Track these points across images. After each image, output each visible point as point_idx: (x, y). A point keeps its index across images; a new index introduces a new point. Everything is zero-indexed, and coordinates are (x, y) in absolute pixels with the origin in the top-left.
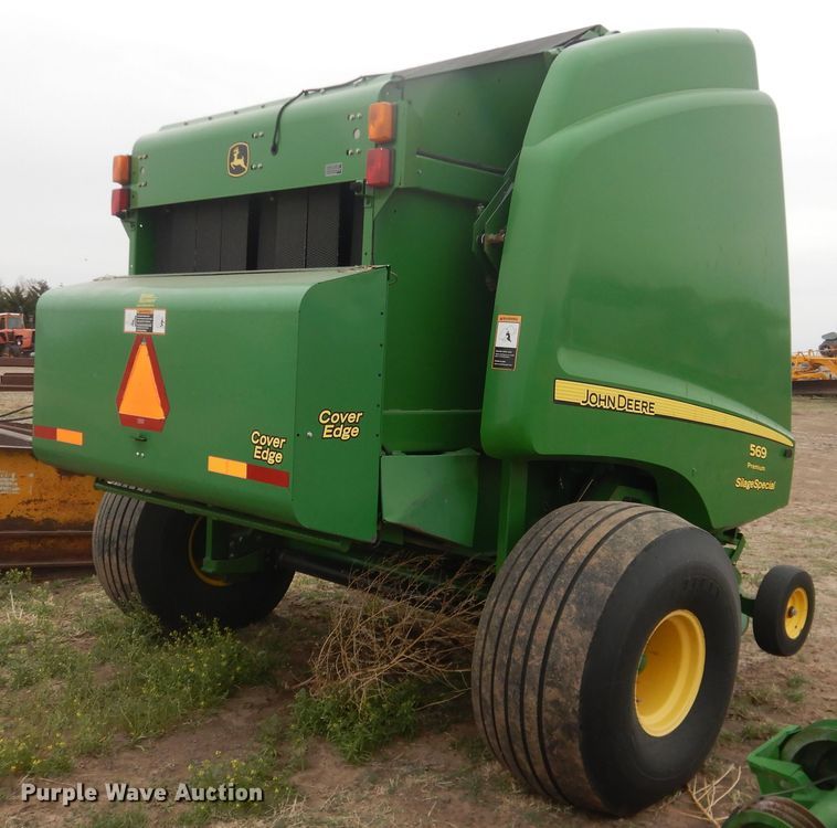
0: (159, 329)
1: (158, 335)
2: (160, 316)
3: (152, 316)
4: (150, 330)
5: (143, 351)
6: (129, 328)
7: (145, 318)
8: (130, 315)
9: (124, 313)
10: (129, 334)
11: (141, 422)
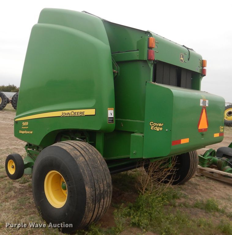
0: (207, 105)
1: (207, 107)
2: (207, 101)
3: (206, 102)
4: (205, 105)
5: (204, 110)
6: (201, 105)
7: (204, 102)
8: (201, 101)
9: (200, 100)
10: (201, 106)
11: (203, 130)
